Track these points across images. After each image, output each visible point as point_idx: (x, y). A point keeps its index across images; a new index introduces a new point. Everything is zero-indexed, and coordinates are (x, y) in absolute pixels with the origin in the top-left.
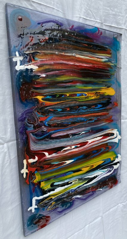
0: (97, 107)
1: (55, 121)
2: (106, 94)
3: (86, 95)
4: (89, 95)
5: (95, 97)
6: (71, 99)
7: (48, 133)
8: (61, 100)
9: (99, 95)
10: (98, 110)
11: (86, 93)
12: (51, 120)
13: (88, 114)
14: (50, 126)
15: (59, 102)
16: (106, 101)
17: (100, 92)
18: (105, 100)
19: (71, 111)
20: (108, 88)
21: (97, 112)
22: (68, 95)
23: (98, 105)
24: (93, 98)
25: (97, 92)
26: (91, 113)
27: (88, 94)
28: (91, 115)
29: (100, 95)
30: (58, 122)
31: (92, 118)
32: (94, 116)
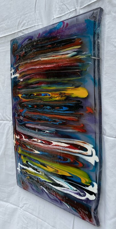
0: (62, 109)
1: (28, 114)
2: (73, 96)
3: (50, 95)
4: (53, 96)
5: (60, 98)
6: (37, 98)
7: (24, 122)
8: (31, 98)
9: (63, 96)
10: (62, 112)
11: (50, 94)
12: (25, 113)
13: (52, 114)
14: (24, 117)
15: (29, 100)
16: (74, 104)
17: (65, 93)
18: (72, 103)
19: (37, 109)
20: (76, 89)
21: (62, 114)
22: (35, 94)
23: (63, 107)
24: (57, 99)
25: (61, 93)
26: (55, 115)
27: (52, 94)
28: (55, 116)
29: (65, 96)
30: (29, 115)
31: (57, 120)
32: (59, 119)
